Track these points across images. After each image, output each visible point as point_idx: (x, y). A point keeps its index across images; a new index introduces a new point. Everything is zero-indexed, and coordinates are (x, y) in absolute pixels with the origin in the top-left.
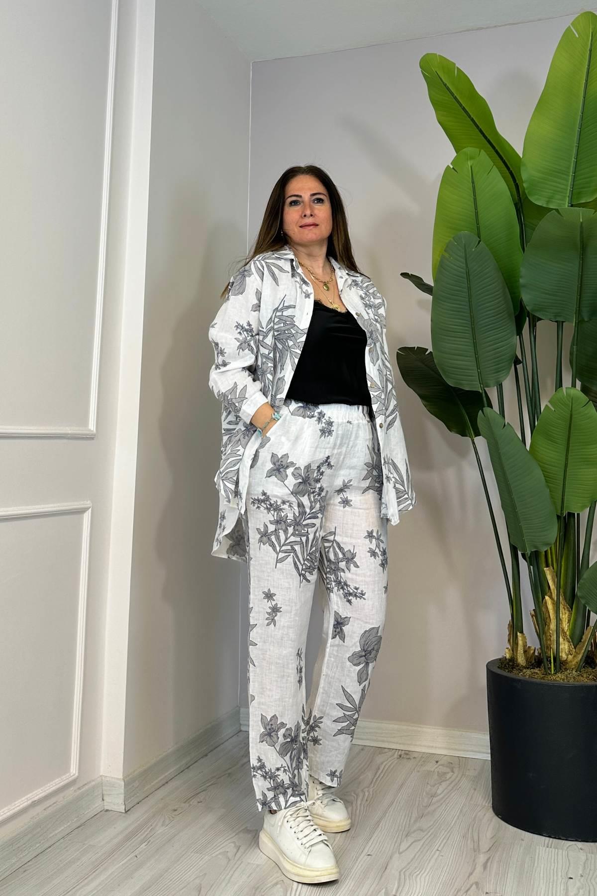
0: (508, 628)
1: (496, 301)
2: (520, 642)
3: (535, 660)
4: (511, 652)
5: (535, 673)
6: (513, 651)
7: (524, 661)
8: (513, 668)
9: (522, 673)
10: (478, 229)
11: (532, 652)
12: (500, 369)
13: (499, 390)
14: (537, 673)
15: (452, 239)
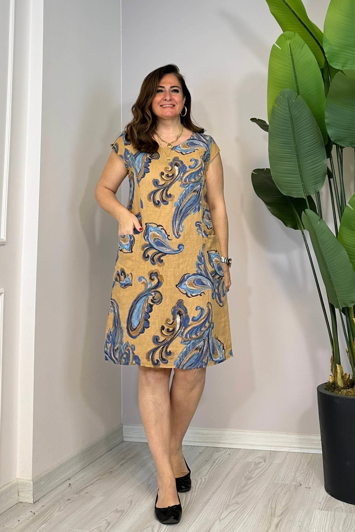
0: (331, 361)
1: (311, 136)
2: (339, 371)
3: (350, 383)
4: (334, 378)
5: (349, 392)
6: (334, 377)
7: (342, 384)
8: (334, 389)
9: (340, 393)
10: (297, 87)
11: (348, 377)
12: (317, 182)
13: (317, 196)
14: (351, 392)
15: (279, 95)
